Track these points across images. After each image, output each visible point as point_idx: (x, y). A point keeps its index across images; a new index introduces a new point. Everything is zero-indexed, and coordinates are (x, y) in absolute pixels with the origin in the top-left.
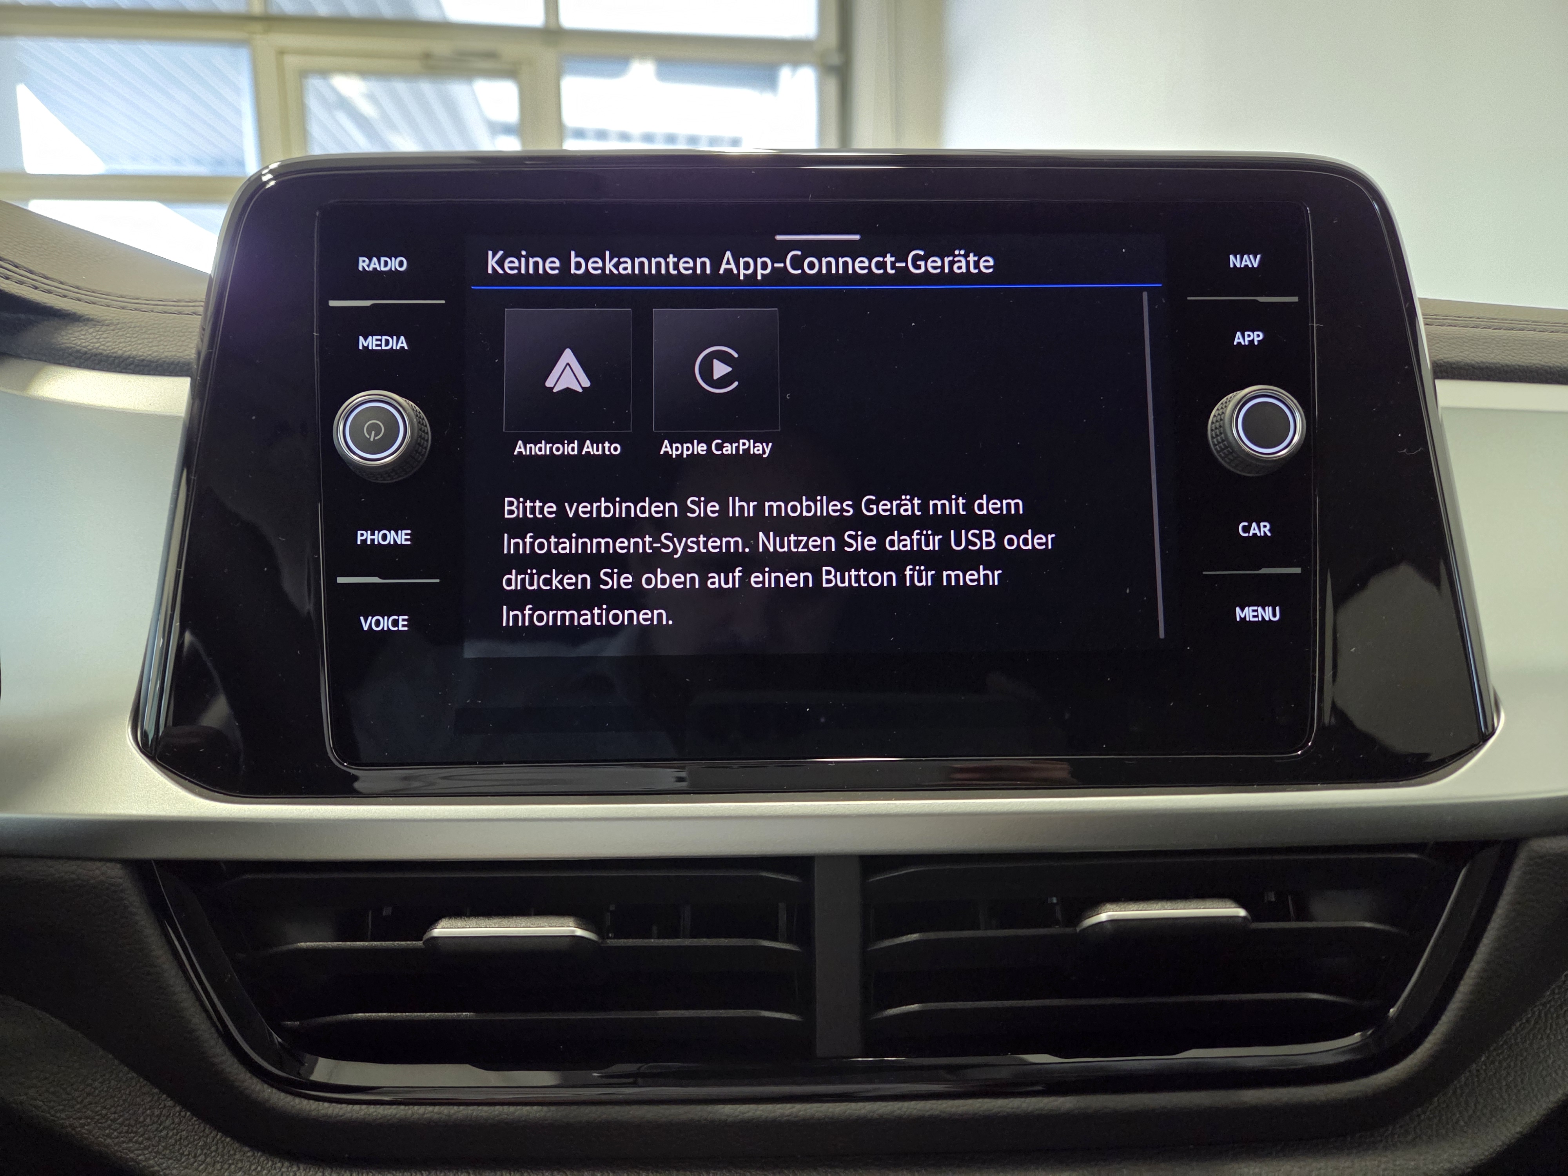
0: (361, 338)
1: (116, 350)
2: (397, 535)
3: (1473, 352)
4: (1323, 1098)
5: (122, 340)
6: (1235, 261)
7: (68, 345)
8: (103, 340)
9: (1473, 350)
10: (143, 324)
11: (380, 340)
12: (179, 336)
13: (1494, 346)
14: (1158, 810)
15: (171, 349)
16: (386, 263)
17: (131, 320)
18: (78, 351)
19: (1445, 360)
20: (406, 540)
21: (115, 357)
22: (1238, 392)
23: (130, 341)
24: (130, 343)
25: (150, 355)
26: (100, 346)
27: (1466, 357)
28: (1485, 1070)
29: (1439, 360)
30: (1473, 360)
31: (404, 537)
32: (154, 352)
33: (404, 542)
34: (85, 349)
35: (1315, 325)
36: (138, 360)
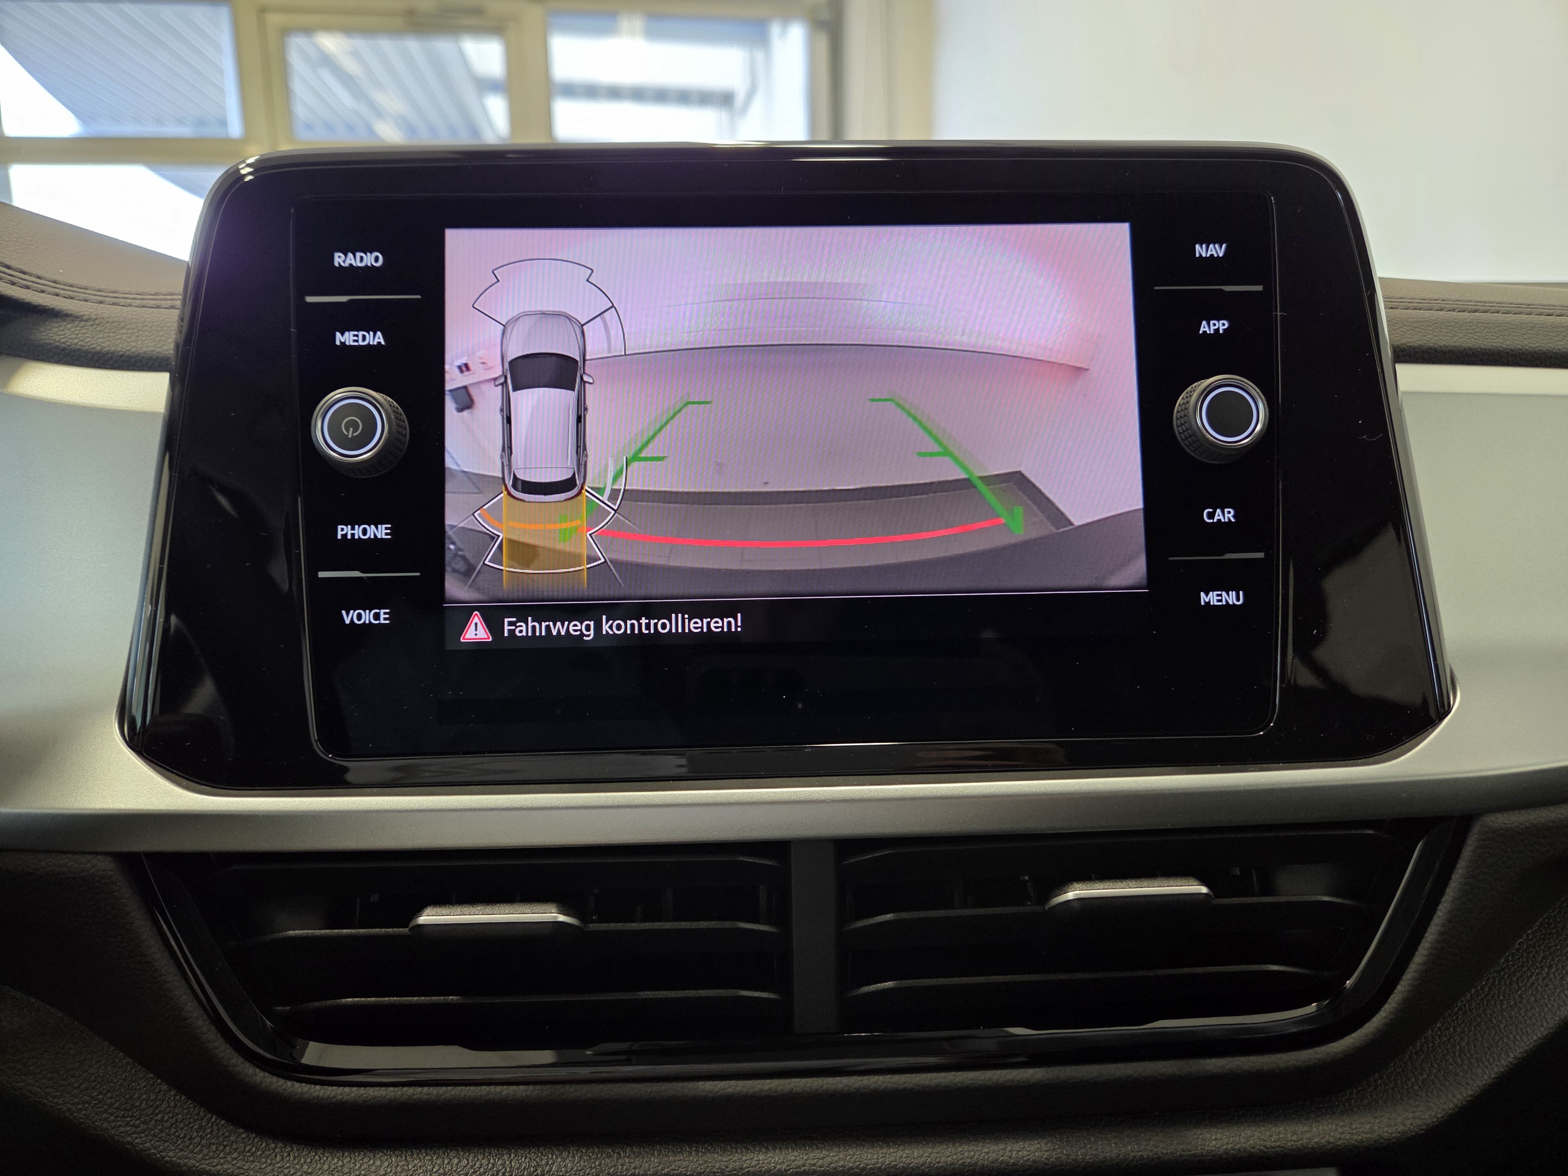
0: (338, 334)
1: (94, 346)
2: (377, 528)
3: (1436, 336)
4: (1282, 1065)
5: (101, 336)
6: (1201, 250)
7: (47, 341)
8: (81, 335)
9: (1436, 334)
10: (121, 319)
11: (357, 336)
12: (157, 331)
13: (1456, 329)
14: (1124, 791)
15: (149, 344)
16: (362, 259)
17: (109, 315)
18: (57, 347)
19: (1408, 345)
20: (387, 534)
21: (94, 353)
22: (1203, 381)
23: (108, 337)
24: (108, 338)
25: (128, 350)
26: (78, 342)
27: (1429, 341)
28: (1439, 1036)
29: (1401, 344)
30: (1436, 344)
31: (384, 531)
32: (133, 347)
33: (384, 537)
34: (63, 345)
35: (1279, 314)
36: (117, 356)
